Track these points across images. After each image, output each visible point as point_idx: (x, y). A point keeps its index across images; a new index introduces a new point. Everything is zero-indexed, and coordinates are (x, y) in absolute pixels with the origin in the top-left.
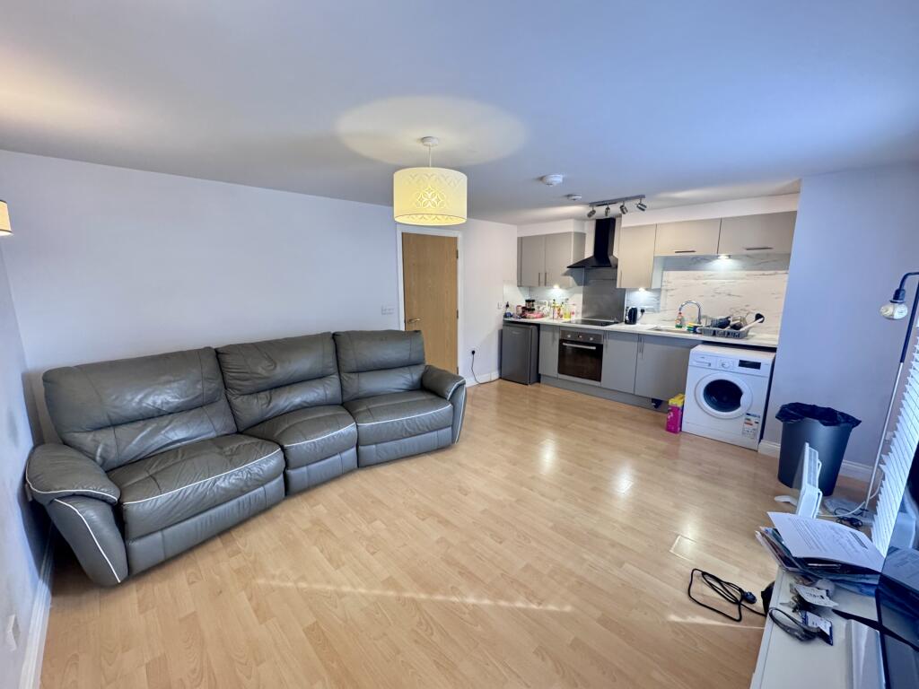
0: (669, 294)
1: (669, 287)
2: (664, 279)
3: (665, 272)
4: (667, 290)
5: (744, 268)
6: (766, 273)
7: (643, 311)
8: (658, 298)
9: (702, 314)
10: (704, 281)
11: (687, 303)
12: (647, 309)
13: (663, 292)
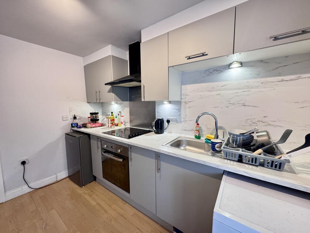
0: (187, 106)
1: (187, 100)
2: (183, 92)
3: (183, 86)
4: (186, 103)
5: (258, 75)
6: (285, 78)
7: (168, 121)
8: (179, 110)
9: (219, 125)
10: (218, 92)
11: (204, 114)
12: (172, 120)
13: (183, 104)
